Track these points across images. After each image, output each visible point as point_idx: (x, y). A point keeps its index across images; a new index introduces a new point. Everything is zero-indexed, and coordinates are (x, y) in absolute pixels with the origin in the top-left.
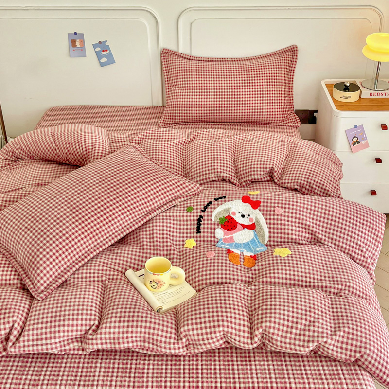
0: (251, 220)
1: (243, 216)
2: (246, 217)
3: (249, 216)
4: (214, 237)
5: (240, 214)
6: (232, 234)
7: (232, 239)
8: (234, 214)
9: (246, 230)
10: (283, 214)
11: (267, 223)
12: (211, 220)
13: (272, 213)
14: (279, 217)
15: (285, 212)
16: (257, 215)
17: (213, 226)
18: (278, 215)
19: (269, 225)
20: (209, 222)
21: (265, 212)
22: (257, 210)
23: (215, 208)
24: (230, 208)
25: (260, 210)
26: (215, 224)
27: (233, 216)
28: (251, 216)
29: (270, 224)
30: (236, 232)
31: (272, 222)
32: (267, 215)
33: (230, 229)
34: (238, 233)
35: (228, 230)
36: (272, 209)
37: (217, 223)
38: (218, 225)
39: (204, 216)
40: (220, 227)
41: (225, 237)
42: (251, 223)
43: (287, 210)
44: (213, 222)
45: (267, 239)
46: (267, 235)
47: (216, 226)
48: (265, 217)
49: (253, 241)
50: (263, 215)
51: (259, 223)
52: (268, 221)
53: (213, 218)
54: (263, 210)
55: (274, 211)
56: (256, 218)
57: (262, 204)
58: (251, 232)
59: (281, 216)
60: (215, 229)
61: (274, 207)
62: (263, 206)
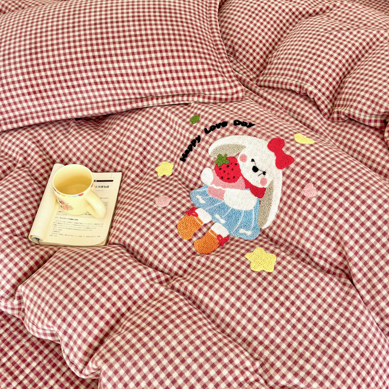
0: (263, 181)
1: (255, 169)
2: (259, 172)
3: (264, 173)
4: (199, 178)
5: (253, 164)
6: (225, 187)
7: (221, 194)
8: (244, 158)
9: (248, 192)
10: (314, 200)
11: (281, 200)
12: (207, 151)
13: (298, 189)
14: (304, 202)
15: (319, 198)
16: (275, 178)
17: (204, 161)
18: (303, 197)
19: (281, 205)
20: (204, 152)
21: (288, 182)
22: (281, 171)
23: (223, 136)
24: (243, 147)
25: (284, 174)
26: (208, 160)
27: (239, 162)
28: (267, 176)
29: (285, 204)
30: (233, 187)
31: (289, 202)
32: (288, 187)
33: (225, 178)
34: (233, 190)
35: (222, 178)
36: (303, 182)
37: (212, 159)
38: (212, 163)
39: (203, 139)
40: (213, 167)
41: (213, 186)
42: (260, 186)
43: (324, 197)
44: (207, 156)
45: (269, 223)
46: (272, 217)
47: (209, 164)
48: (285, 188)
49: (248, 213)
50: (284, 183)
51: (271, 194)
52: (285, 198)
53: (211, 149)
54: (288, 177)
55: (303, 187)
56: (272, 183)
57: (292, 166)
58: (254, 200)
59: (309, 201)
60: (205, 166)
61: (308, 181)
62: (293, 170)
